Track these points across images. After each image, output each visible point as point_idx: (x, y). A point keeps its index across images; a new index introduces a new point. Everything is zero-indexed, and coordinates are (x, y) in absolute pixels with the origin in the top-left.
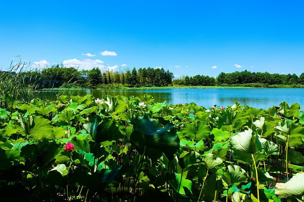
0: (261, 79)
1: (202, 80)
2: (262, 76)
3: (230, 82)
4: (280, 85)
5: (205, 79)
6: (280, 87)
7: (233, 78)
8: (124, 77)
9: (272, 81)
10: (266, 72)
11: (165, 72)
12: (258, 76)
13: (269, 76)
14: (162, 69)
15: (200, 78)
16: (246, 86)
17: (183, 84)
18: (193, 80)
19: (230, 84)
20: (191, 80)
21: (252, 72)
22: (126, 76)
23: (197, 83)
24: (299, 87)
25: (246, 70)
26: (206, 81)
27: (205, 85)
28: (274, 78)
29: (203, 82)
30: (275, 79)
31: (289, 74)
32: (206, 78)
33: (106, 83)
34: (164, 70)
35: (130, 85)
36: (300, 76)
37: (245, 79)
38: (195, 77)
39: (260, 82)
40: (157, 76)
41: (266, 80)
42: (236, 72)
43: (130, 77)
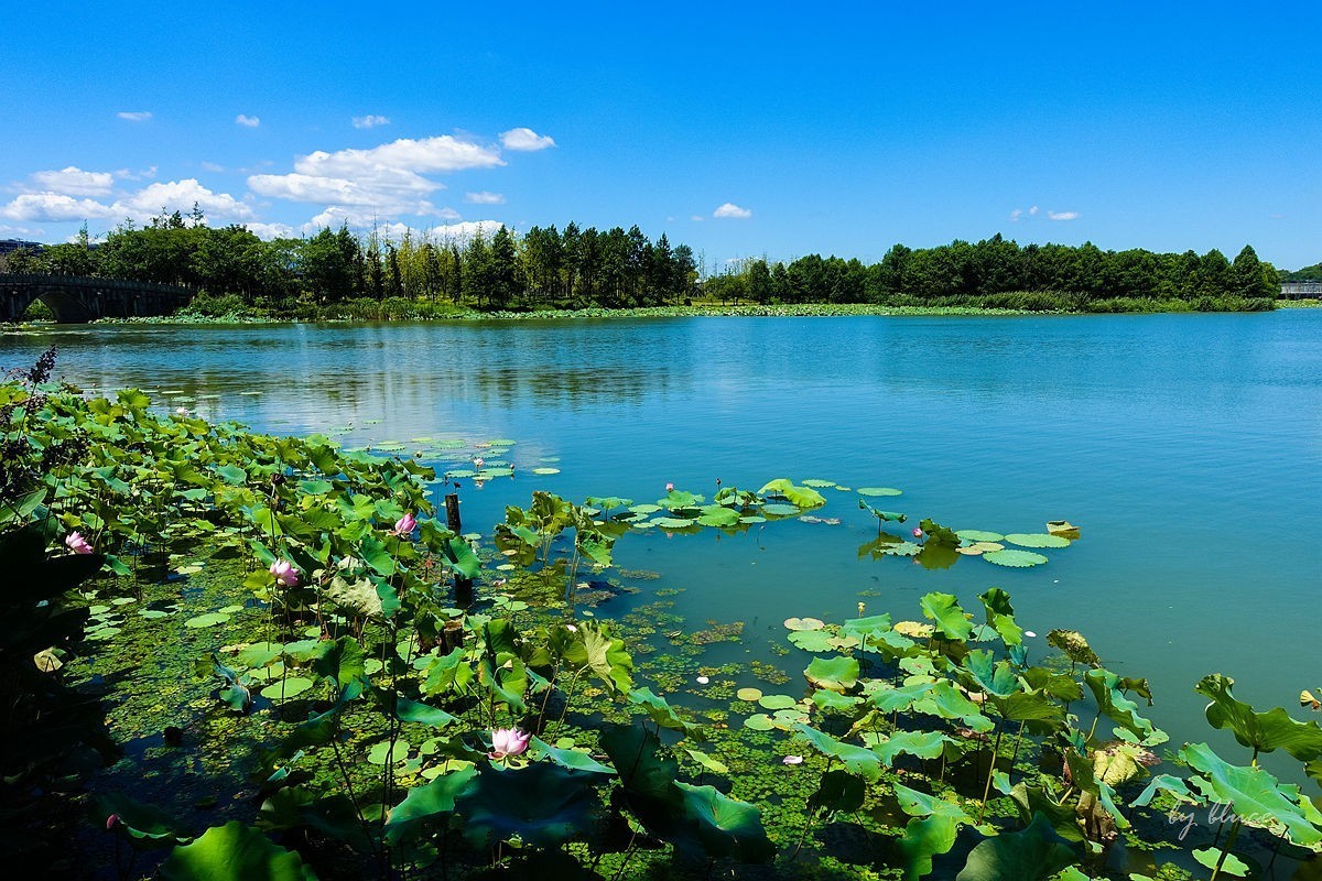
0: (1059, 275)
1: (831, 276)
2: (1065, 261)
3: (928, 286)
4: (1139, 301)
5: (844, 273)
6: (1141, 309)
7: (940, 269)
8: (457, 268)
9: (1107, 280)
10: (1089, 243)
11: (650, 245)
12: (1049, 262)
13: (1096, 262)
14: (636, 233)
15: (818, 267)
16: (991, 305)
17: (740, 295)
18: (786, 277)
19: (928, 297)
20: (778, 280)
21: (1022, 245)
22: (466, 262)
23: (804, 293)
24: (1226, 309)
25: (999, 234)
26: (848, 283)
27: (839, 301)
28: (1118, 271)
29: (831, 284)
30: (1122, 276)
31: (1191, 253)
32: (845, 270)
33: (379, 293)
34: (641, 237)
35: (486, 301)
36: (1235, 261)
37: (991, 274)
38: (798, 265)
39: (1055, 289)
40: (607, 264)
41: (1081, 277)
42: (956, 242)
43: (482, 269)
